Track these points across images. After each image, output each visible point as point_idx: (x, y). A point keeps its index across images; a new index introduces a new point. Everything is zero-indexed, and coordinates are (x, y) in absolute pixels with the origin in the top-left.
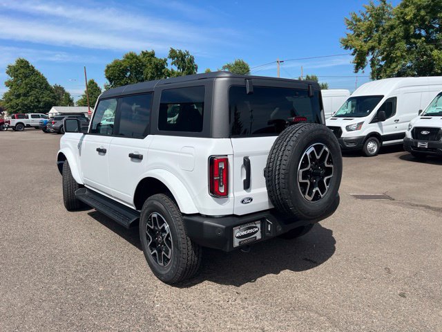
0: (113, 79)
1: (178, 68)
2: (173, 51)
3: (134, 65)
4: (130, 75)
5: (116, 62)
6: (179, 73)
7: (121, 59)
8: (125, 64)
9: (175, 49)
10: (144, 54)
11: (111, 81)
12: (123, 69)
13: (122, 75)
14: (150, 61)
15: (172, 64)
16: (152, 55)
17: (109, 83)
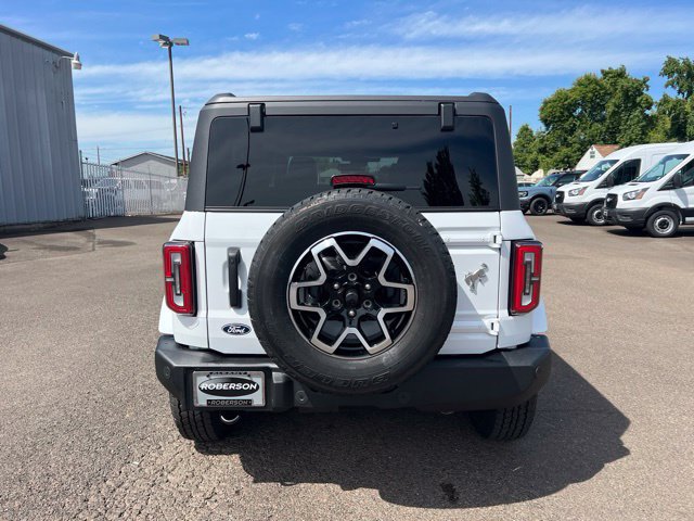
0: (551, 122)
1: (679, 92)
2: (671, 62)
3: (590, 95)
4: (581, 113)
5: (559, 93)
6: (678, 101)
7: (568, 87)
8: (574, 96)
9: (677, 58)
10: (605, 74)
11: (547, 125)
12: (570, 104)
13: (566, 113)
14: (614, 84)
15: (667, 86)
16: (621, 74)
17: (544, 128)
